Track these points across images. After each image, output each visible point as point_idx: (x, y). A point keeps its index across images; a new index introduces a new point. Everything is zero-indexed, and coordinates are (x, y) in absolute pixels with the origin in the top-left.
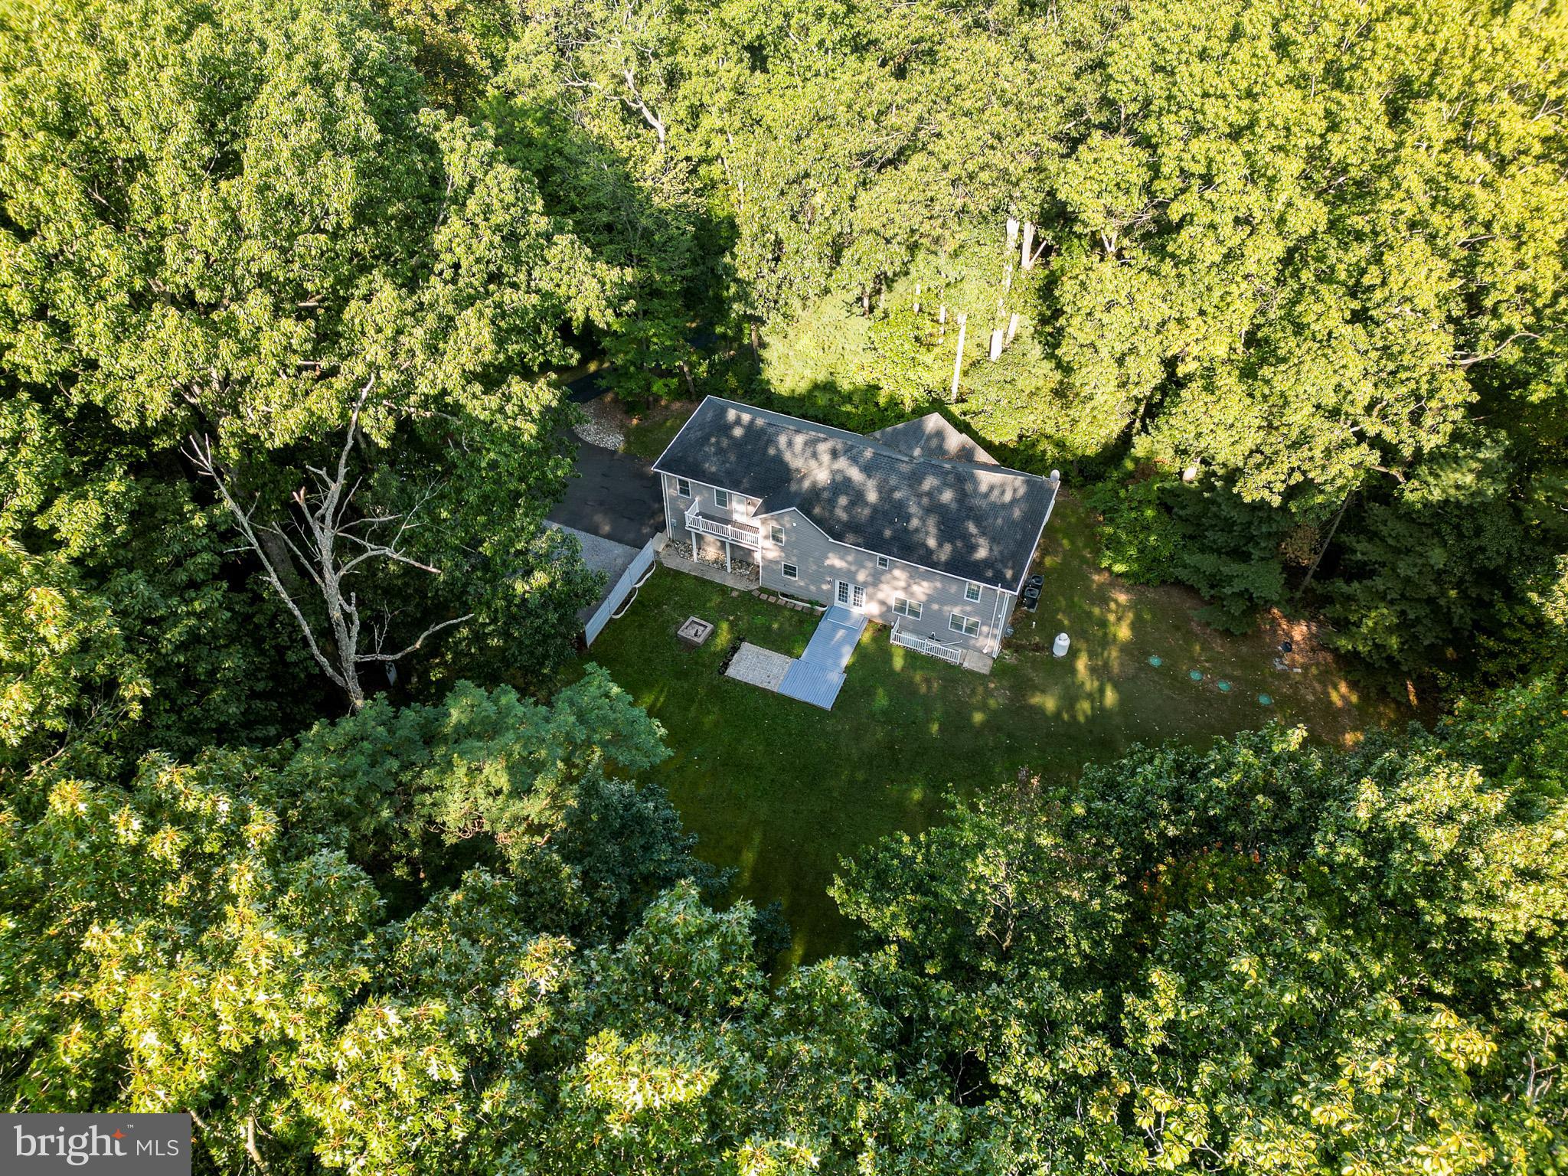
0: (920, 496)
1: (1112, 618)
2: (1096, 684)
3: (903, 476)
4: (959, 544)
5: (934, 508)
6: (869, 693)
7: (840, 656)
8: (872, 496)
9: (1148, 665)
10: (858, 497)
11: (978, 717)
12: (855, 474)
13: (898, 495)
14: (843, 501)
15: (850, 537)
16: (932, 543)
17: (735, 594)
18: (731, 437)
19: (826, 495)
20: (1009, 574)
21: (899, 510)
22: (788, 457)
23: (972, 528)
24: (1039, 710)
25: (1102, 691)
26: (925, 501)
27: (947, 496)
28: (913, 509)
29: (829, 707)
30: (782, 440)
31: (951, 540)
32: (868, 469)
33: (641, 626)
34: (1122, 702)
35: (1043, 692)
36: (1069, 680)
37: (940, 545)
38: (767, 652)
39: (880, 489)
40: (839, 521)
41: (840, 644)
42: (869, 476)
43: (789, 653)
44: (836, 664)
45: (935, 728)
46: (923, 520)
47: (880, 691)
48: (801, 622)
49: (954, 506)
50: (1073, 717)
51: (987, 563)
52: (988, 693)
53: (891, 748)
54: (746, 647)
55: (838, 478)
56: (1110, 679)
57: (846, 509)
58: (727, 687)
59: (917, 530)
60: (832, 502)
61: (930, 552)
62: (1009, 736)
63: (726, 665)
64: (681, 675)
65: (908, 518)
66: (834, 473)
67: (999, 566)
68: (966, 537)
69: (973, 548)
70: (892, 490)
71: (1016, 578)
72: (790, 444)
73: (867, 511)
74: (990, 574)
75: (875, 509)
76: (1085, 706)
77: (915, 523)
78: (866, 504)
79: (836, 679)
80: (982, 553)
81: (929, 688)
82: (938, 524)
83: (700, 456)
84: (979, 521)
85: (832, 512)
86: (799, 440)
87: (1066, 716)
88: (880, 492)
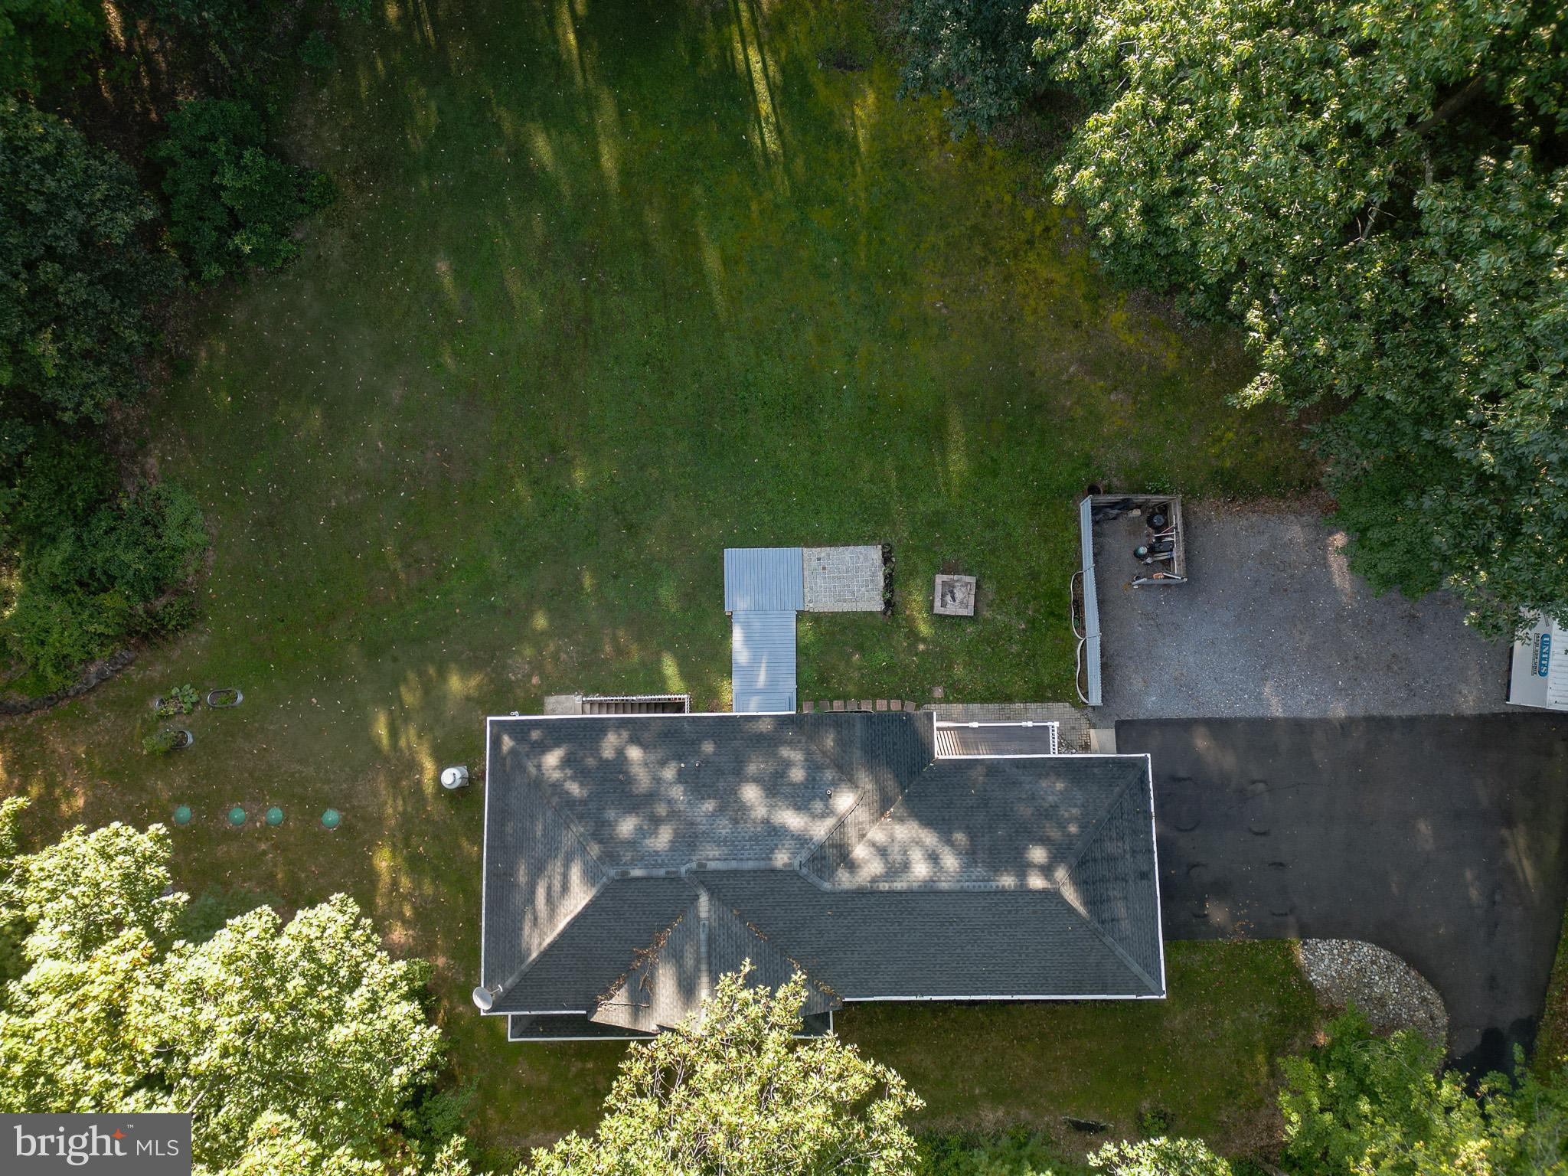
0: (673, 814)
1: (405, 883)
2: (403, 743)
3: (709, 837)
4: (590, 762)
5: (640, 803)
6: (688, 598)
7: (748, 640)
8: (751, 793)
9: (340, 809)
10: (775, 786)
11: (541, 622)
12: (792, 820)
13: (709, 806)
14: (797, 775)
15: (766, 727)
16: (634, 753)
17: (938, 692)
18: (1044, 841)
19: (829, 775)
20: (507, 742)
21: (696, 782)
22: (929, 838)
23: (574, 789)
24: (466, 671)
25: (394, 733)
26: (662, 810)
27: (627, 827)
28: (677, 793)
29: (730, 554)
30: (950, 862)
31: (605, 764)
32: (775, 833)
33: (1034, 575)
34: (365, 725)
35: (468, 699)
36: (439, 733)
37: (620, 753)
38: (845, 607)
39: (743, 808)
40: (790, 744)
41: (755, 660)
42: (766, 822)
43: (817, 618)
44: (747, 627)
45: (588, 582)
46: (658, 780)
47: (674, 607)
48: (823, 680)
49: (611, 814)
50: (421, 674)
51: (543, 748)
52: (537, 666)
53: (630, 527)
54: (878, 606)
55: (818, 806)
56: (386, 759)
57: (788, 764)
58: (869, 529)
59: (663, 763)
60: (813, 767)
61: (635, 740)
62: (493, 608)
63: (886, 559)
64: (937, 521)
65: (681, 777)
66: (828, 812)
67: (524, 748)
68: (581, 774)
69: (566, 762)
70: (721, 810)
71: (496, 742)
72: (933, 858)
73: (752, 768)
74: (535, 735)
75: (740, 777)
76: (410, 697)
77: (669, 773)
78: (756, 780)
79: (738, 602)
80: (552, 759)
81: (615, 640)
82: (630, 780)
83: (1079, 795)
84: (570, 802)
85: (808, 753)
86: (921, 870)
87: (432, 671)
88: (738, 800)
